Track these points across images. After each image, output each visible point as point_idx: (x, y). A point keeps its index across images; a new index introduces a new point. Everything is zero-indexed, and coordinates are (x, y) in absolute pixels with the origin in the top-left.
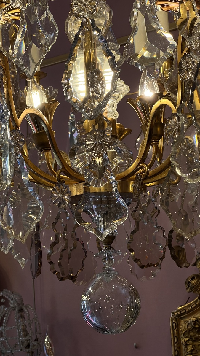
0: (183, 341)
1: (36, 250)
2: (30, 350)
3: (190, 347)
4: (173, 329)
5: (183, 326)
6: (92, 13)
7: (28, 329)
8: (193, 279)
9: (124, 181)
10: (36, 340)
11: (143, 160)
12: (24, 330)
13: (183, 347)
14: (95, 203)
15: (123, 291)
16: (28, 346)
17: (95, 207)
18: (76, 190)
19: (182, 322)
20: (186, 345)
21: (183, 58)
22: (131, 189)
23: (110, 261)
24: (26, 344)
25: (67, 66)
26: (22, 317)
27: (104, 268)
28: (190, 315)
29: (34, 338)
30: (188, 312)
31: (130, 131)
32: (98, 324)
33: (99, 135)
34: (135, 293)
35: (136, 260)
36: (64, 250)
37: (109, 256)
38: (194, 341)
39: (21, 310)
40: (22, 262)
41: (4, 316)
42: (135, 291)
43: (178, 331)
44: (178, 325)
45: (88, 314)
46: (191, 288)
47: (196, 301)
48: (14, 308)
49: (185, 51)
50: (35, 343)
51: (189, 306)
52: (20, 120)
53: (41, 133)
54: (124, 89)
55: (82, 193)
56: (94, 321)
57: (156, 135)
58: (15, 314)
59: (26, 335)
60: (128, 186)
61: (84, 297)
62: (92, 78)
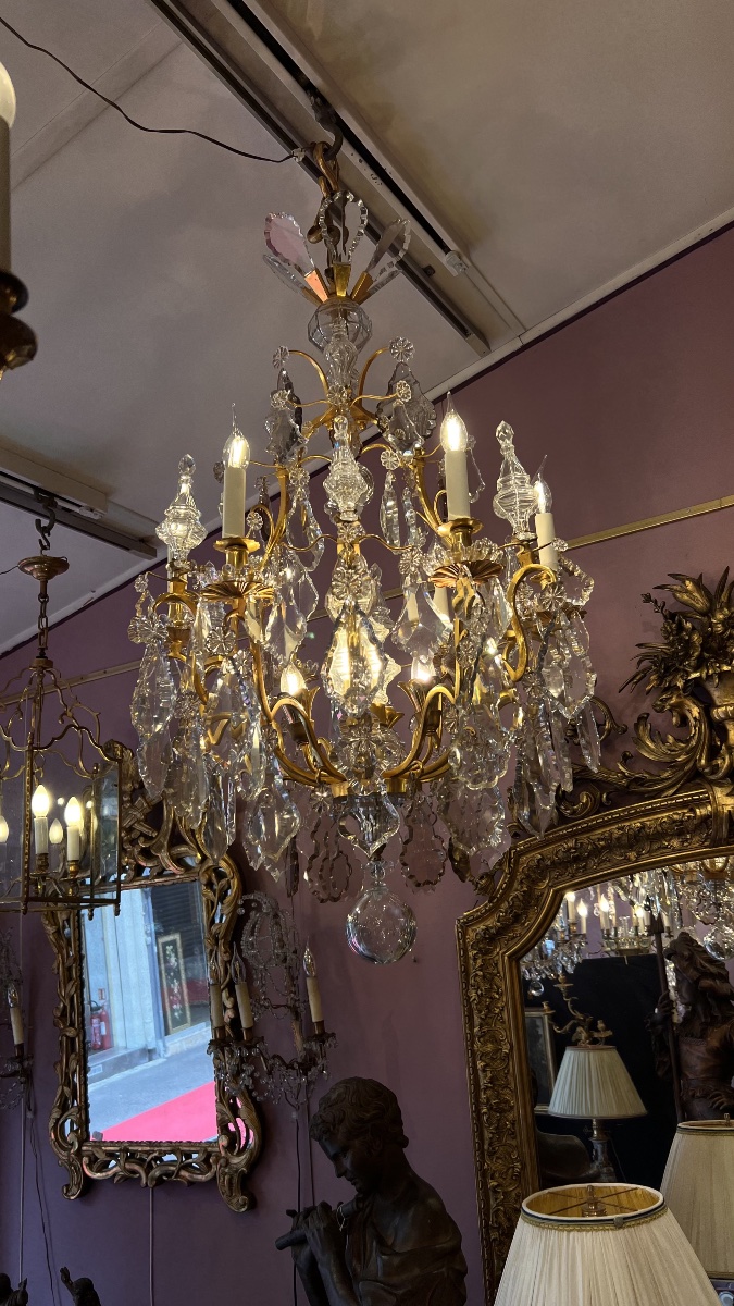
0: (470, 954)
1: (292, 861)
2: (287, 964)
3: (479, 962)
4: (459, 940)
5: (471, 935)
6: (354, 595)
7: (285, 939)
8: (481, 878)
9: (394, 779)
10: (295, 952)
11: (417, 756)
12: (280, 940)
13: (471, 962)
14: (362, 805)
15: (396, 912)
16: (285, 960)
17: (362, 809)
18: (340, 791)
19: (470, 930)
20: (475, 959)
21: (461, 641)
22: (403, 790)
23: (380, 874)
24: (282, 956)
25: (327, 655)
26: (277, 923)
27: (373, 884)
28: (479, 922)
29: (292, 949)
30: (478, 918)
31: (402, 715)
32: (366, 953)
33: (365, 730)
34: (409, 913)
35: (411, 877)
36: (325, 859)
37: (379, 869)
38: (483, 955)
39: (276, 916)
40: (276, 874)
41: (256, 923)
42: (410, 910)
43: (464, 941)
44: (465, 934)
45: (354, 941)
46: (481, 889)
47: (486, 905)
48: (268, 914)
49: (463, 634)
50: (294, 956)
51: (477, 911)
52: (272, 714)
53: (297, 724)
54: (394, 668)
55: (346, 794)
56: (361, 949)
57: (431, 725)
58: (269, 921)
59: (282, 947)
60: (400, 786)
61: (350, 918)
62: (356, 667)
